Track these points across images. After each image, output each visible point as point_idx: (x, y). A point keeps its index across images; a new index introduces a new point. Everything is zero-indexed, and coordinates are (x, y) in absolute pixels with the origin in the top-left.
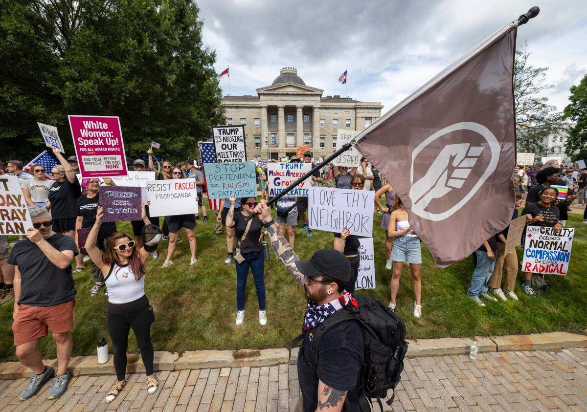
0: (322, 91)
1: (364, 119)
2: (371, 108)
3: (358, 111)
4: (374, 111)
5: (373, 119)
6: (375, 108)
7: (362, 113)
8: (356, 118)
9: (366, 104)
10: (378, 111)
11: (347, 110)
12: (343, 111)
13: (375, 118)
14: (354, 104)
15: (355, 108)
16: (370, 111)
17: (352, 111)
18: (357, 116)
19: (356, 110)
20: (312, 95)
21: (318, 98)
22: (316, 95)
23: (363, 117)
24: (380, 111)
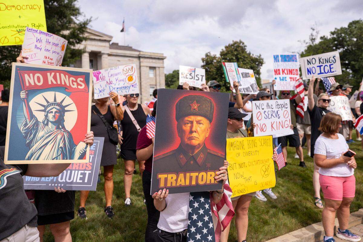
0: (111, 37)
1: (148, 68)
2: (155, 58)
3: (142, 60)
4: (157, 61)
5: (157, 69)
6: (159, 59)
7: (146, 63)
8: (140, 67)
9: (149, 54)
10: (161, 61)
11: (131, 59)
12: (127, 59)
13: (159, 68)
14: (137, 53)
15: (139, 57)
16: (154, 61)
17: (136, 60)
18: (142, 64)
19: (139, 59)
20: (100, 40)
21: (107, 44)
22: (105, 41)
23: (147, 67)
24: (163, 62)
